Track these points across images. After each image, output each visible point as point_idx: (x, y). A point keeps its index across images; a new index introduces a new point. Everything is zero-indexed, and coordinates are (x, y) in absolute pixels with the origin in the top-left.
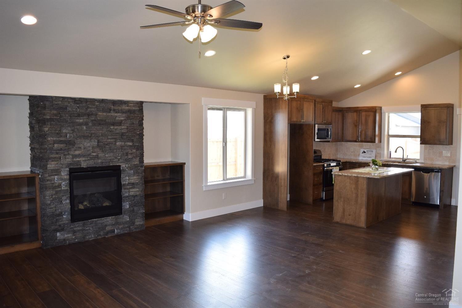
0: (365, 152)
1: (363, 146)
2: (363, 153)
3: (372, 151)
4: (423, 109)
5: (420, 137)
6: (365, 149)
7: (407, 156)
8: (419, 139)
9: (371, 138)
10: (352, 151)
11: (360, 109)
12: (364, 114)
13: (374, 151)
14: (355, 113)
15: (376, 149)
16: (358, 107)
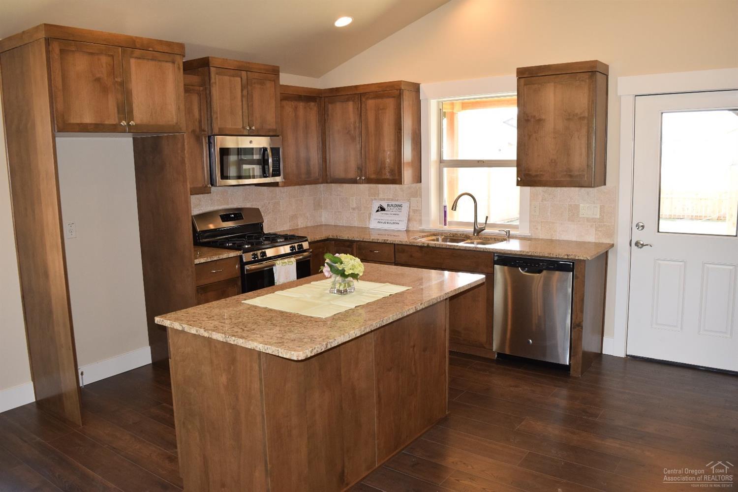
0: (383, 209)
1: (378, 194)
2: (378, 211)
3: (400, 206)
4: (522, 80)
5: (515, 164)
6: (384, 200)
7: (487, 217)
8: (514, 170)
9: (392, 172)
10: (355, 206)
11: (362, 92)
12: (371, 103)
13: (405, 206)
14: (350, 105)
15: (409, 200)
16: (356, 87)
